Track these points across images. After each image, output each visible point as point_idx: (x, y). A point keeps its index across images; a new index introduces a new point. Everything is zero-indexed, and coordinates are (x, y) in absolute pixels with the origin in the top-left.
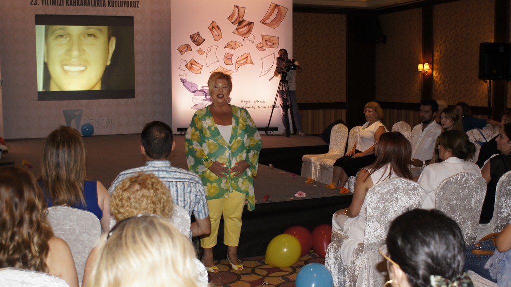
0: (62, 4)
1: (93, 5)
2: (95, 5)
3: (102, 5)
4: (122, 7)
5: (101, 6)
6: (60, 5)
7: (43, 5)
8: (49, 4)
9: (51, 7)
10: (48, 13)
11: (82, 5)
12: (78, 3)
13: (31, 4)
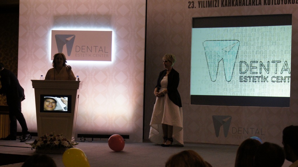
0: (217, 5)
1: (248, 4)
2: (250, 4)
3: (258, 3)
4: (279, 4)
5: (257, 5)
6: (216, 6)
7: (199, 7)
8: (205, 6)
9: (207, 9)
10: (204, 15)
11: (237, 4)
12: (233, 3)
13: (189, 8)
